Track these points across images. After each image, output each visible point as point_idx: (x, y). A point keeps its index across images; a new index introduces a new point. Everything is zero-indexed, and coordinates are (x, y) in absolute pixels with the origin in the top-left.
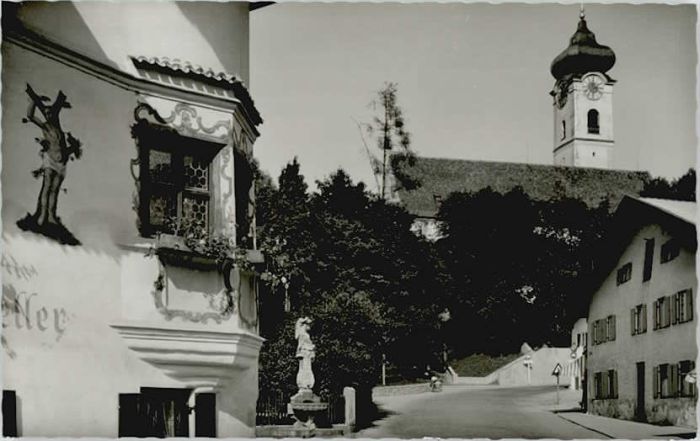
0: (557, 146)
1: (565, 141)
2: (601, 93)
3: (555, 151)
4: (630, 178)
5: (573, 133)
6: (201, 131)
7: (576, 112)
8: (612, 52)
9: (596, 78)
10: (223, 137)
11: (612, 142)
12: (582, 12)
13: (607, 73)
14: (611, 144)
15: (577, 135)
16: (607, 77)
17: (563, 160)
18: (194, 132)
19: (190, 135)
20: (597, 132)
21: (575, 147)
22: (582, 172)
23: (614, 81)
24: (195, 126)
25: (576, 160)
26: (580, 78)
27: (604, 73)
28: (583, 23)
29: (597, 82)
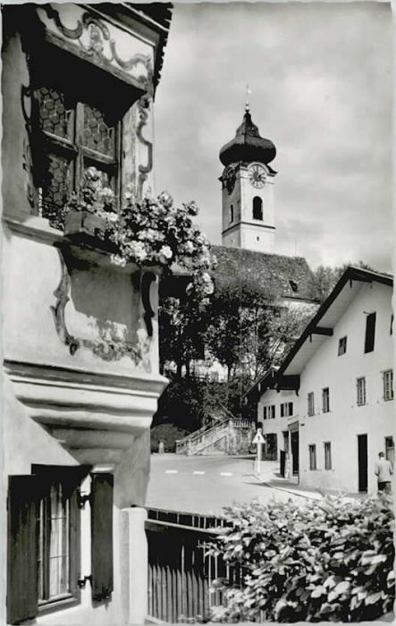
0: (226, 228)
1: (233, 224)
2: (263, 182)
3: (224, 232)
4: (290, 262)
5: (239, 217)
6: (114, 63)
7: (242, 197)
8: (273, 145)
9: (260, 168)
10: (142, 79)
11: (274, 228)
12: (247, 105)
13: (269, 164)
14: (272, 230)
15: (242, 220)
16: (269, 168)
17: (230, 241)
18: (106, 62)
19: (101, 65)
20: (261, 219)
21: (242, 231)
22: (248, 254)
23: (275, 173)
24: (107, 54)
25: (242, 243)
26: (246, 166)
27: (266, 165)
28: (248, 116)
29: (261, 171)
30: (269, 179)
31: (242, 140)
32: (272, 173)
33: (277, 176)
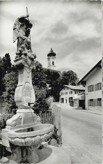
0: (48, 66)
7: (51, 62)
8: (55, 53)
13: (55, 56)
14: (55, 67)
15: (51, 65)
20: (54, 65)
21: (51, 67)
26: (51, 56)
28: (52, 49)
29: (54, 58)
30: (55, 59)
31: (51, 52)
32: (55, 58)
33: (56, 58)
